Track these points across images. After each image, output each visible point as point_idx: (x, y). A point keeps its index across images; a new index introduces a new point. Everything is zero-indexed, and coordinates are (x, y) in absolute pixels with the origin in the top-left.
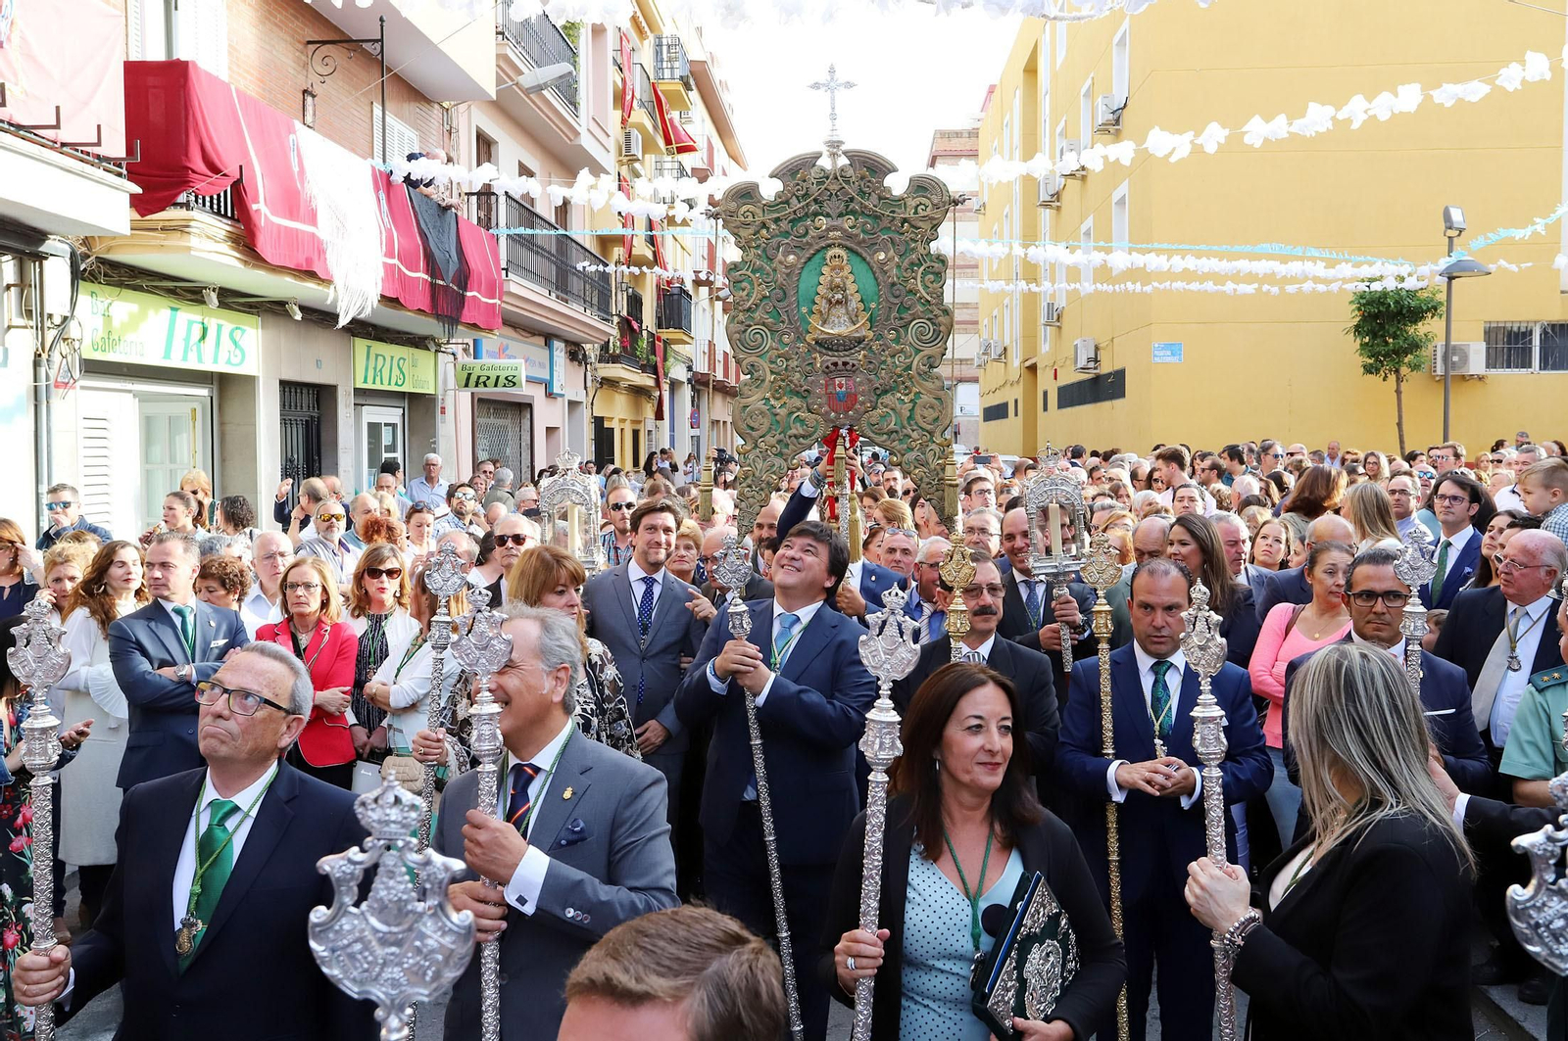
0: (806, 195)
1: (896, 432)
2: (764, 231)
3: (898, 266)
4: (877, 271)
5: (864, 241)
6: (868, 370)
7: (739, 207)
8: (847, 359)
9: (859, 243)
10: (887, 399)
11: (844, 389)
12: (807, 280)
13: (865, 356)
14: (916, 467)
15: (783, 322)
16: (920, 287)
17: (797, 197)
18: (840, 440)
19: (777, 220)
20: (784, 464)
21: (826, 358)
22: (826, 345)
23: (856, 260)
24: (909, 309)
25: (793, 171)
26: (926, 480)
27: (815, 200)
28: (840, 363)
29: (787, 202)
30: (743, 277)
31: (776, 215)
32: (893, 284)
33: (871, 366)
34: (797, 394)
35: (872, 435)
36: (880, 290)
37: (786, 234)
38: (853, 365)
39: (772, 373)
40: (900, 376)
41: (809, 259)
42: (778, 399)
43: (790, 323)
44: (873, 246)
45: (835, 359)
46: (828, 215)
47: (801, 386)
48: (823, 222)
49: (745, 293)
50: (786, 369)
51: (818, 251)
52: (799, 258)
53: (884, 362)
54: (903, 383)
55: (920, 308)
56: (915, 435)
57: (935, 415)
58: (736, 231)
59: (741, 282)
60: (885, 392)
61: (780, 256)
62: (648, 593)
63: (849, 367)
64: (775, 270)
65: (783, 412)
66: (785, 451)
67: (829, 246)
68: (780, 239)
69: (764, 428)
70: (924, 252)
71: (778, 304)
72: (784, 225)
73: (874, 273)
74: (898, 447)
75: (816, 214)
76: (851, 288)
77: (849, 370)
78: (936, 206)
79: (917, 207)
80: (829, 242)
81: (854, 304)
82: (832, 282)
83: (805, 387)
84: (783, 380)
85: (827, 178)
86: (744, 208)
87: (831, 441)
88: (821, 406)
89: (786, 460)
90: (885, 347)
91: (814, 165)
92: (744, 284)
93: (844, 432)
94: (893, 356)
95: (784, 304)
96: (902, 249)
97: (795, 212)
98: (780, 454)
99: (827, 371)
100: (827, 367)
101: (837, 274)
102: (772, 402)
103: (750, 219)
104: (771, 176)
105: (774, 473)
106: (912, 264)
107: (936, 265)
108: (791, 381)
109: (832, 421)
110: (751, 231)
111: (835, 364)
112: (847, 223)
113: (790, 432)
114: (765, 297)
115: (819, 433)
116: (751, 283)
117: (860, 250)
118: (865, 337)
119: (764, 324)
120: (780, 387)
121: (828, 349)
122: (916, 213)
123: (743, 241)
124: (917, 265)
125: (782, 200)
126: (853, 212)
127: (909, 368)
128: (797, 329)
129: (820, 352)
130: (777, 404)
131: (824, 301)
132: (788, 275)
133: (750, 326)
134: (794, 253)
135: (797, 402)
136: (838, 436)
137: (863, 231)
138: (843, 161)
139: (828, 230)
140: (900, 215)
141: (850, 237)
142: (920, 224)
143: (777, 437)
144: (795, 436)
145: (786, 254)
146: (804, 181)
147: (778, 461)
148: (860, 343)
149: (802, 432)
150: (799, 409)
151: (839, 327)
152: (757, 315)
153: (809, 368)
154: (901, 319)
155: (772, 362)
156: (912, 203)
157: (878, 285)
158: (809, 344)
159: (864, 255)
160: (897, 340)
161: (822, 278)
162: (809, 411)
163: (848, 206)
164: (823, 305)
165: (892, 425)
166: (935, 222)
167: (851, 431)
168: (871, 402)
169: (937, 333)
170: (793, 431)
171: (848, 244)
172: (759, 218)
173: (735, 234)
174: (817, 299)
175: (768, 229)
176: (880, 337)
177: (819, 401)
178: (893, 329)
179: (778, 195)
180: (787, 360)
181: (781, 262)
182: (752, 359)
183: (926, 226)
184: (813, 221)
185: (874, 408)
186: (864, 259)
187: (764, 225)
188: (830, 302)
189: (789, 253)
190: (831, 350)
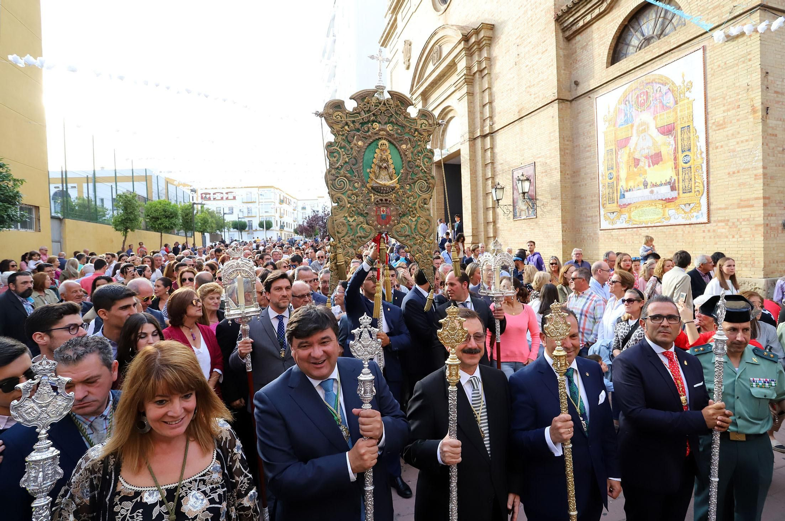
0: (369, 111)
1: (409, 236)
2: (346, 127)
3: (412, 152)
4: (402, 154)
5: (397, 138)
6: (396, 204)
7: (334, 113)
8: (387, 198)
9: (394, 139)
10: (405, 219)
11: (385, 213)
12: (368, 155)
13: (395, 197)
14: (417, 253)
15: (355, 176)
16: (422, 164)
17: (364, 111)
18: (382, 240)
19: (353, 122)
20: (354, 252)
21: (376, 196)
22: (377, 190)
23: (392, 147)
24: (416, 174)
25: (362, 97)
26: (421, 259)
27: (374, 114)
28: (384, 199)
29: (359, 113)
30: (335, 150)
31: (353, 119)
32: (410, 161)
33: (398, 202)
34: (362, 215)
35: (397, 237)
36: (403, 164)
37: (358, 130)
38: (390, 201)
39: (349, 203)
40: (411, 208)
41: (370, 144)
42: (352, 217)
43: (359, 177)
44: (401, 141)
45: (381, 198)
46: (379, 123)
47: (364, 211)
48: (377, 126)
49: (335, 159)
50: (356, 201)
51: (374, 141)
52: (364, 143)
53: (404, 200)
54: (412, 211)
55: (421, 174)
56: (417, 237)
57: (426, 228)
58: (332, 125)
59: (333, 153)
60: (404, 215)
61: (355, 141)
62: (281, 325)
63: (388, 202)
64: (352, 148)
65: (354, 224)
66: (355, 244)
67: (380, 138)
68: (355, 132)
69: (344, 233)
70: (425, 147)
71: (353, 167)
72: (357, 125)
73: (401, 155)
74: (409, 244)
75: (373, 121)
76: (391, 161)
77: (387, 203)
78: (430, 125)
79: (422, 124)
80: (380, 136)
81: (391, 170)
82: (381, 157)
83: (366, 211)
84: (354, 207)
85: (380, 104)
86: (337, 113)
87: (377, 240)
88: (373, 222)
89: (355, 249)
90: (405, 193)
91: (373, 96)
92: (335, 154)
93: (384, 235)
94: (408, 198)
95: (356, 166)
96: (414, 144)
97: (363, 119)
98: (353, 246)
99: (377, 204)
100: (377, 201)
101: (384, 153)
102: (348, 219)
103: (340, 119)
104: (351, 99)
105: (349, 256)
106: (419, 152)
107: (429, 154)
108: (359, 208)
109: (378, 229)
110: (340, 126)
111: (381, 200)
112: (389, 127)
113: (357, 235)
114: (346, 162)
115: (372, 236)
116: (339, 154)
117: (395, 143)
118: (396, 187)
119: (345, 177)
120: (353, 211)
121: (377, 192)
122: (421, 127)
123: (335, 131)
124: (420, 153)
125: (356, 112)
126: (392, 123)
127: (415, 204)
128: (363, 180)
129: (374, 194)
130: (351, 220)
131: (376, 167)
132: (359, 151)
133: (338, 177)
134: (362, 140)
135: (361, 219)
136: (381, 237)
137: (397, 133)
138: (387, 96)
139: (380, 130)
140: (414, 126)
141: (390, 135)
142: (424, 133)
143: (351, 237)
144: (360, 237)
145: (358, 140)
146: (368, 103)
147: (351, 250)
148: (393, 190)
149: (363, 235)
150: (362, 223)
151: (384, 181)
152: (342, 171)
153: (368, 201)
154: (413, 179)
155: (349, 197)
156: (419, 122)
157: (403, 161)
158: (368, 189)
159: (397, 145)
160: (410, 190)
161: (376, 155)
162: (367, 224)
163: (389, 119)
164: (376, 169)
165: (407, 233)
166: (430, 133)
167: (386, 235)
168: (397, 220)
169: (429, 187)
170: (359, 234)
171: (390, 139)
172: (344, 120)
173: (331, 127)
174: (373, 165)
175: (349, 126)
176: (402, 187)
177: (373, 219)
178: (409, 184)
179: (355, 109)
180: (357, 197)
181: (355, 144)
182: (339, 195)
183: (425, 134)
184: (372, 125)
185: (398, 223)
186: (396, 148)
187: (347, 124)
188: (380, 167)
189: (359, 140)
190: (379, 193)
